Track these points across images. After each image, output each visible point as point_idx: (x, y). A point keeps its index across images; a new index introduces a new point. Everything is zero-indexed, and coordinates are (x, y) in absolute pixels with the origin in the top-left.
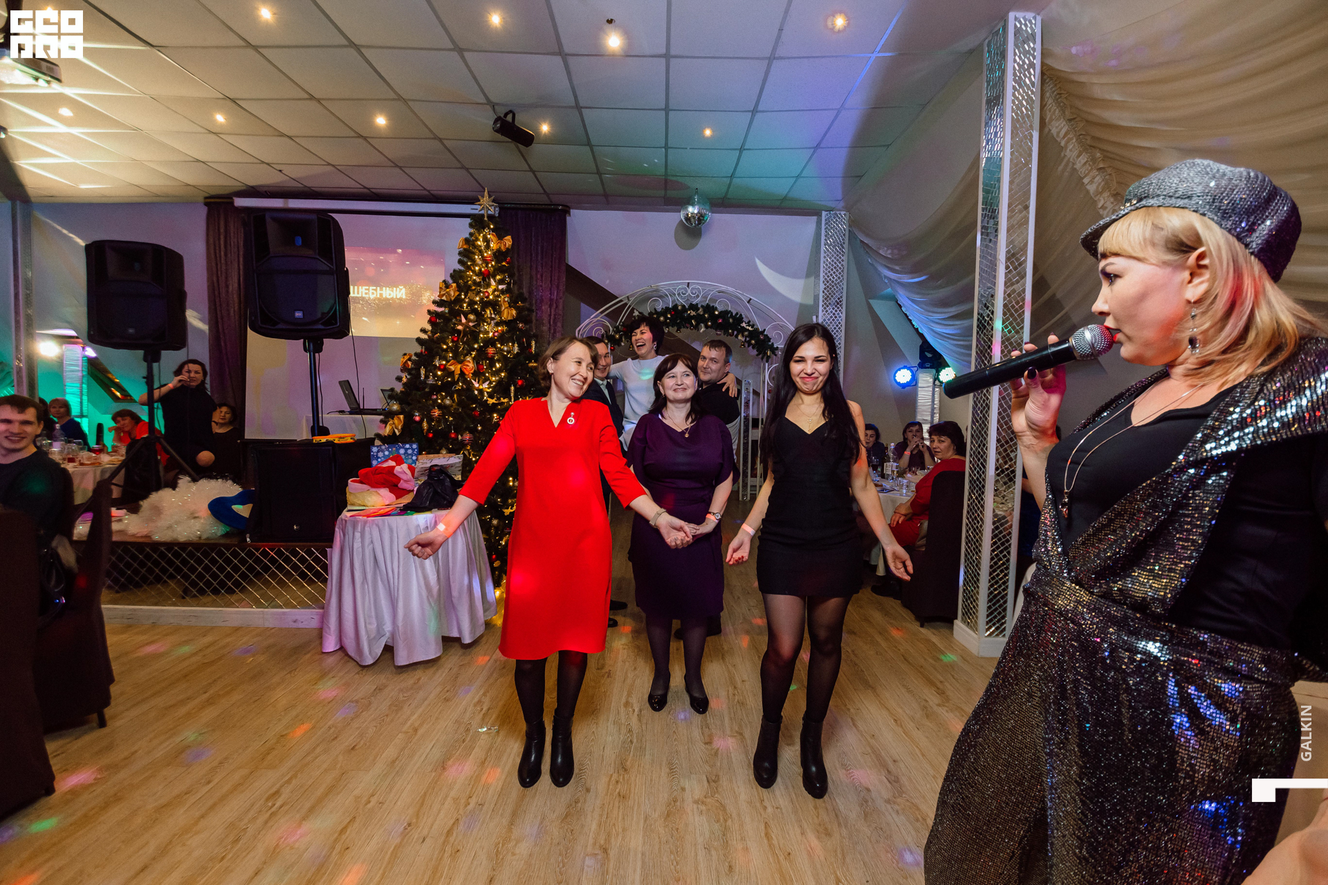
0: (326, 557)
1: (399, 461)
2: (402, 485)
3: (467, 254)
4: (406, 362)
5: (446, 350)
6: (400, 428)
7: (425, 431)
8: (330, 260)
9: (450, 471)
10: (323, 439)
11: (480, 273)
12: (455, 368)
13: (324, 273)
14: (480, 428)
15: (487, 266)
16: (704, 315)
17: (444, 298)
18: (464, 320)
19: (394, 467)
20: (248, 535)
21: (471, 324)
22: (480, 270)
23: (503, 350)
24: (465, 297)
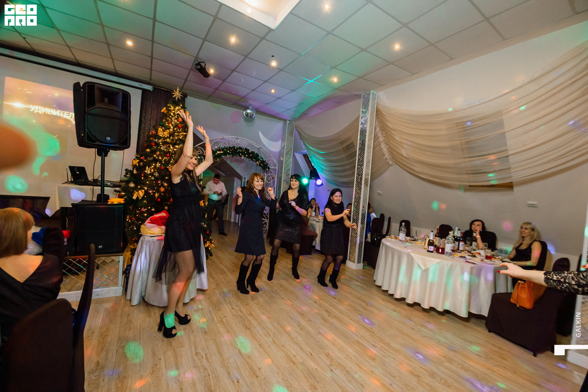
6: (142, 196)
7: (156, 198)
15: (180, 124)
16: (244, 152)
17: (161, 135)
18: (171, 147)
24: (170, 137)
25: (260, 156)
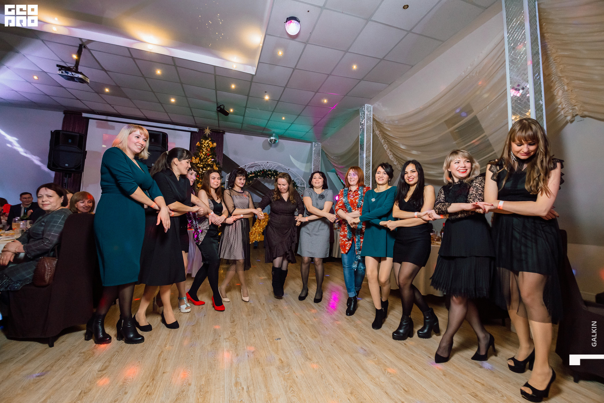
15: (208, 152)
16: (273, 174)
21: (204, 172)
24: (201, 162)
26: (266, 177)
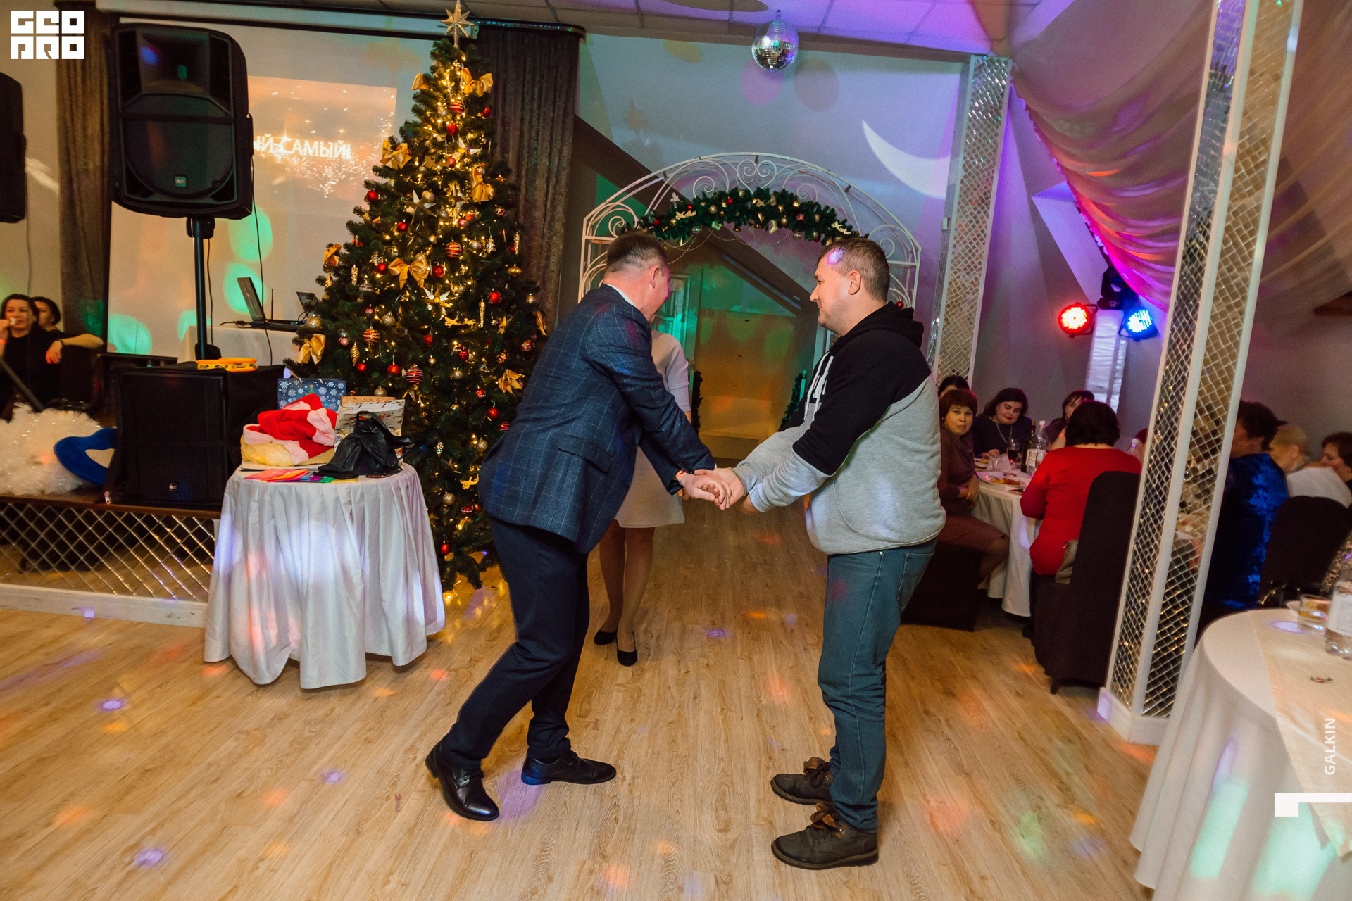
0: (212, 531)
1: (315, 403)
2: (318, 438)
3: (426, 99)
4: (332, 256)
5: (389, 243)
6: (319, 353)
7: (355, 360)
8: (225, 101)
9: (385, 421)
10: (212, 364)
11: (442, 129)
12: (401, 270)
13: (218, 121)
14: (432, 361)
15: (453, 119)
16: (776, 206)
17: (389, 164)
18: (416, 200)
19: (306, 412)
20: (107, 493)
22: (444, 124)
23: (470, 246)
24: (420, 165)
25: (839, 216)
26: (745, 224)
